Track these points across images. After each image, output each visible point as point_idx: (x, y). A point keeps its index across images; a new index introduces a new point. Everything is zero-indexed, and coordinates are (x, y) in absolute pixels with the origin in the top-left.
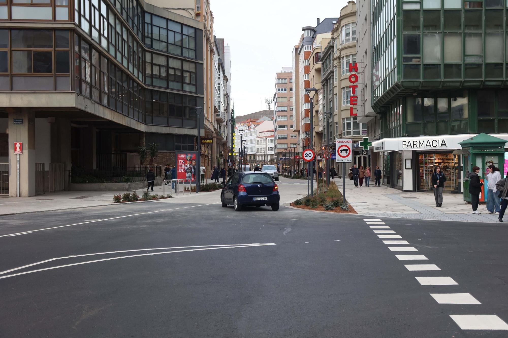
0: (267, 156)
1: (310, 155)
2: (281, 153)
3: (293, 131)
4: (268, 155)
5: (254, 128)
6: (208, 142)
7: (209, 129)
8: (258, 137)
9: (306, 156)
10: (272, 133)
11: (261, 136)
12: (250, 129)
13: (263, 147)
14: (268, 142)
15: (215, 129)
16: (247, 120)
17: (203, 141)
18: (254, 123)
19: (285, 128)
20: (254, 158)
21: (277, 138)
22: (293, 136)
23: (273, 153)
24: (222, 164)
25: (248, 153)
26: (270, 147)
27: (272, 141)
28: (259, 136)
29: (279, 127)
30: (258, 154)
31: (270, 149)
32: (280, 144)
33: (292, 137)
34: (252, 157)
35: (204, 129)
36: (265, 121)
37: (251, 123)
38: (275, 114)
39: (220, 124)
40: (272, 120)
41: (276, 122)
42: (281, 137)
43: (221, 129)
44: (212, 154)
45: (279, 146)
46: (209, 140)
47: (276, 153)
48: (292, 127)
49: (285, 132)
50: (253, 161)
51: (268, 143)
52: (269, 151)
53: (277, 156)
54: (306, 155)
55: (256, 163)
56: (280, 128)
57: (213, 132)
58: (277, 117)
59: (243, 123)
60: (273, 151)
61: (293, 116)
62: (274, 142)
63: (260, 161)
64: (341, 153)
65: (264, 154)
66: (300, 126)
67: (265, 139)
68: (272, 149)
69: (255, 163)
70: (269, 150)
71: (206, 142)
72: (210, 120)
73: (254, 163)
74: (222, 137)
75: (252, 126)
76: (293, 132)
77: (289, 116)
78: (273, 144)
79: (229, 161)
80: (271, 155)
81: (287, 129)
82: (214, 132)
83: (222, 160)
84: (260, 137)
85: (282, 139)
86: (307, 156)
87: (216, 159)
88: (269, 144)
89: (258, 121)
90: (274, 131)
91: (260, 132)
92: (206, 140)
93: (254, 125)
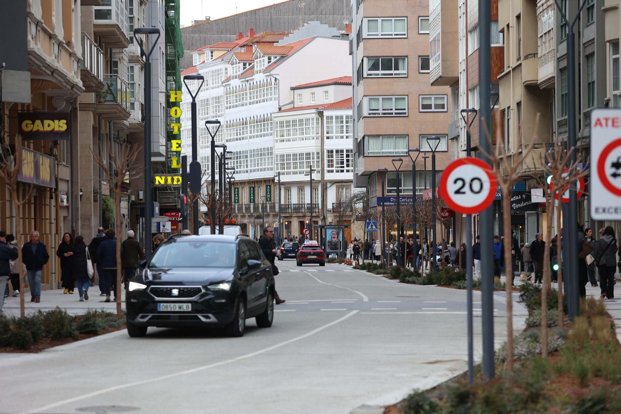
0: (324, 189)
1: (476, 186)
2: (382, 173)
3: (432, 81)
4: (329, 185)
5: (267, 70)
6: (47, 129)
7: (54, 71)
8: (283, 109)
9: (458, 192)
10: (345, 92)
11: (297, 104)
12: (253, 74)
13: (305, 151)
14: (328, 127)
15: (86, 75)
16: (241, 36)
17: (28, 126)
18: (267, 48)
19: (397, 68)
20: (268, 197)
21: (365, 113)
22: (433, 102)
23: (350, 176)
24: (122, 223)
25: (238, 177)
26: (337, 151)
27: (345, 124)
28: (291, 106)
29: (375, 67)
30: (284, 179)
31: (334, 158)
32: (378, 136)
33: (429, 107)
34: (261, 192)
35: (29, 70)
36: (314, 38)
37: (255, 47)
38: (358, 8)
39: (114, 51)
40: (345, 36)
41: (361, 44)
42: (380, 105)
43: (116, 72)
44: (72, 182)
45: (372, 147)
46: (50, 122)
47: (360, 174)
48: (425, 63)
49: (399, 87)
50: (264, 208)
51: (326, 135)
52: (332, 166)
53: (364, 189)
54: (460, 183)
55: (275, 216)
56: (378, 69)
57: (74, 86)
58: (365, 21)
59: (219, 48)
60: (350, 168)
61: (431, 19)
62: (351, 129)
63: (295, 209)
64: (615, 175)
65: (308, 178)
66: (460, 60)
67: (315, 116)
68: (345, 158)
69: (270, 219)
70: (330, 162)
71: (41, 129)
72: (60, 33)
73: (268, 216)
74: (120, 106)
75: (261, 63)
76: (432, 84)
77: (413, 18)
78: (347, 137)
79: (157, 209)
80: (341, 184)
81: (405, 72)
82: (81, 84)
83: (124, 207)
84: (294, 109)
85: (387, 115)
86: (463, 190)
87: (95, 201)
88: (332, 138)
89: (284, 42)
90: (350, 84)
91: (293, 89)
92: (38, 122)
93: (270, 59)
